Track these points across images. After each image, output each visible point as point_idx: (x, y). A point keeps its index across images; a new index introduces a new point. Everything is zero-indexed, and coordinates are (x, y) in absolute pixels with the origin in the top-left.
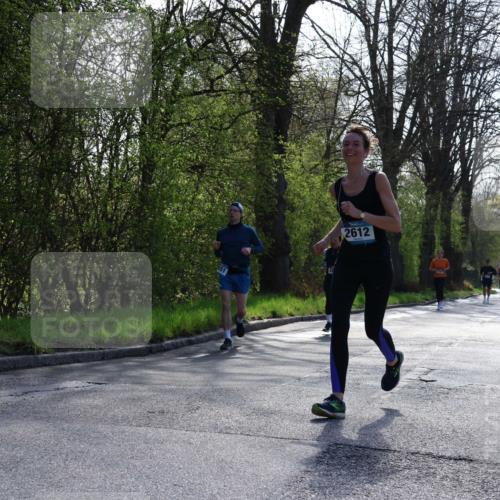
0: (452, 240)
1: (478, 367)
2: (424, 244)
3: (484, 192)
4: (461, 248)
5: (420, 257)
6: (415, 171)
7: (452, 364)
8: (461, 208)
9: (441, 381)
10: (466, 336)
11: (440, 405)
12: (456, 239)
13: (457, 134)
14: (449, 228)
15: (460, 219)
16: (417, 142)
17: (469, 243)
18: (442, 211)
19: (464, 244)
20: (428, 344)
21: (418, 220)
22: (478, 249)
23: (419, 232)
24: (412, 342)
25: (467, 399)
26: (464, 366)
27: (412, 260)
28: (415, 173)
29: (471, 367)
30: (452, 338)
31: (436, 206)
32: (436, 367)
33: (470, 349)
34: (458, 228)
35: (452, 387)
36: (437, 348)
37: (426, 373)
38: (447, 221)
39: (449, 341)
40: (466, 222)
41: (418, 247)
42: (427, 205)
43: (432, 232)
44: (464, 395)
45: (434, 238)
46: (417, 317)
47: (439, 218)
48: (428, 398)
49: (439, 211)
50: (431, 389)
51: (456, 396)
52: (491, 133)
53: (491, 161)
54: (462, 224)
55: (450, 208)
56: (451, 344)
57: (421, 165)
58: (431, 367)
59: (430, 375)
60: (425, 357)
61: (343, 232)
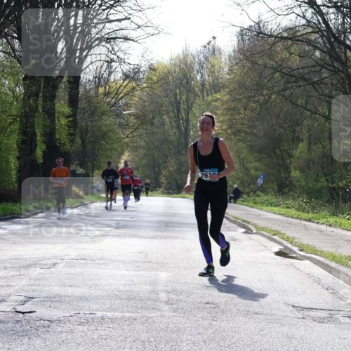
0: (58, 137)
1: (86, 291)
2: (23, 142)
3: (95, 78)
4: (68, 147)
5: (18, 158)
6: (9, 50)
7: (56, 290)
8: (67, 97)
9: (42, 312)
10: (73, 254)
11: (38, 342)
12: (62, 135)
13: (59, 6)
14: (53, 121)
15: (67, 110)
16: (9, 14)
17: (78, 141)
18: (44, 101)
19: (72, 141)
20: (28, 266)
21: (14, 112)
22: (89, 147)
23: (16, 127)
24: (8, 265)
25: (72, 331)
26: (70, 291)
27: (8, 162)
28: (9, 54)
29: (78, 292)
30: (56, 257)
31: (37, 95)
32: (34, 294)
33: (78, 270)
34: (63, 121)
35: (54, 318)
36: (39, 270)
37: (23, 303)
38: (50, 113)
39: (54, 261)
40: (74, 115)
41: (15, 146)
42: (25, 94)
43: (33, 126)
44: (69, 326)
45: (35, 134)
46: (14, 233)
47: (40, 110)
48: (25, 334)
49: (40, 101)
50: (28, 322)
51: (59, 329)
52: (100, 5)
53: (100, 40)
54: (68, 117)
55: (54, 97)
56: (54, 265)
57: (17, 45)
58: (30, 294)
59: (27, 305)
60: (24, 282)
61: (200, 175)
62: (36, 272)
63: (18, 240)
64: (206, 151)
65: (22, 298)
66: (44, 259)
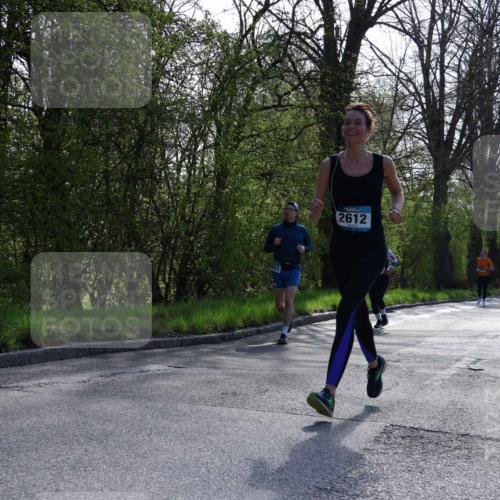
2: (473, 245)
5: (468, 257)
6: (464, 178)
9: (488, 370)
16: (466, 152)
20: (476, 337)
21: (466, 223)
23: (467, 234)
24: (461, 334)
27: (460, 259)
28: (463, 181)
30: (497, 331)
32: (483, 357)
37: (474, 363)
41: (466, 248)
45: (481, 240)
46: (465, 312)
50: (479, 377)
56: (497, 336)
57: (469, 173)
58: (479, 357)
59: (477, 364)
60: (474, 348)
62: (483, 341)
63: (468, 317)
65: (473, 359)
66: (489, 332)
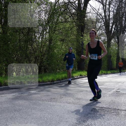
2: (117, 59)
5: (116, 62)
7: (124, 88)
9: (121, 92)
11: (121, 97)
13: (125, 32)
16: (115, 34)
20: (118, 83)
21: (116, 53)
23: (116, 56)
24: (114, 82)
27: (114, 62)
28: (115, 42)
30: (124, 81)
32: (120, 88)
37: (118, 90)
39: (123, 82)
41: (115, 59)
42: (118, 49)
46: (115, 76)
48: (118, 96)
50: (119, 94)
51: (125, 95)
56: (124, 83)
57: (116, 40)
58: (119, 88)
60: (117, 86)
61: (90, 56)
62: (120, 84)
64: (94, 46)
65: (117, 89)
